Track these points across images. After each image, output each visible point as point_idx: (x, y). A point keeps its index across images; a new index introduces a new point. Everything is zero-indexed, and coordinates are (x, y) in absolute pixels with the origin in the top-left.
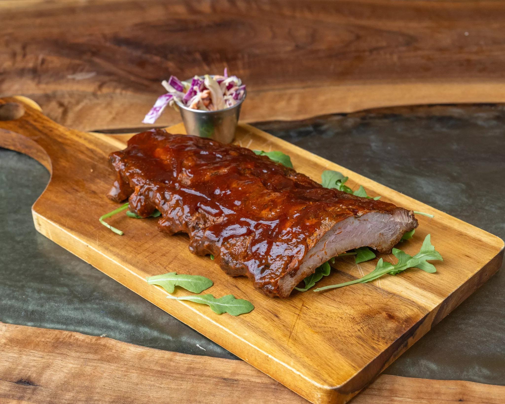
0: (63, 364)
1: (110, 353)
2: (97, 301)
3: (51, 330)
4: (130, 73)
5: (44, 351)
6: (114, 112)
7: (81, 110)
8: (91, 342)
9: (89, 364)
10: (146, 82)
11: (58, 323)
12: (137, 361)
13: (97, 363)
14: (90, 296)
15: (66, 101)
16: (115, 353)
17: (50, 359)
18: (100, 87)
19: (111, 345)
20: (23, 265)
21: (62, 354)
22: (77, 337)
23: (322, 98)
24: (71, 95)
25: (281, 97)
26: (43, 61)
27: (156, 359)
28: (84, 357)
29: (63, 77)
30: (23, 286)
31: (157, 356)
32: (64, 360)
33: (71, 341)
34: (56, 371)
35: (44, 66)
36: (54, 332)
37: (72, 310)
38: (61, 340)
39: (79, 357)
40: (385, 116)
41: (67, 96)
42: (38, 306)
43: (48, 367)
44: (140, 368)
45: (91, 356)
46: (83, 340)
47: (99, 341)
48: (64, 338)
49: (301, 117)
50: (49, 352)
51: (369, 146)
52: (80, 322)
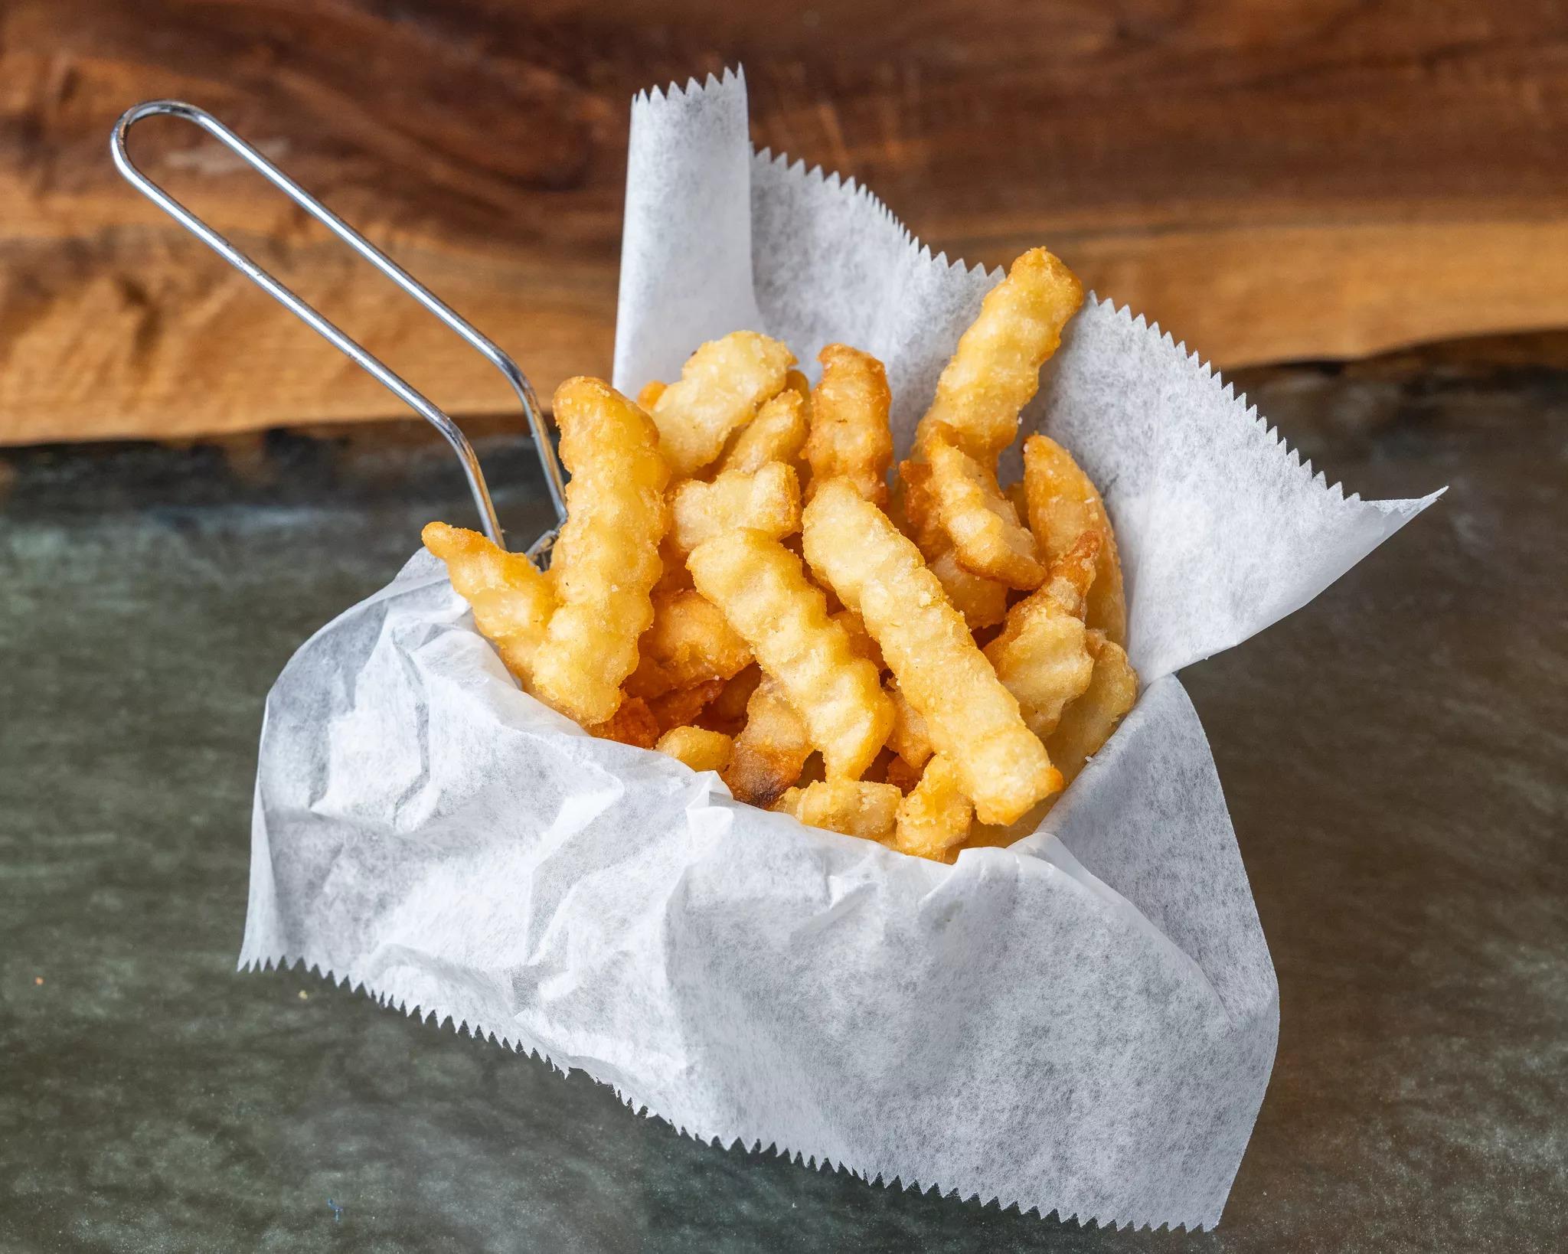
4: (432, 145)
7: (215, 325)
10: (497, 194)
15: (153, 277)
23: (1234, 284)
24: (174, 250)
26: (71, 84)
35: (75, 107)
40: (1503, 379)
41: (160, 251)
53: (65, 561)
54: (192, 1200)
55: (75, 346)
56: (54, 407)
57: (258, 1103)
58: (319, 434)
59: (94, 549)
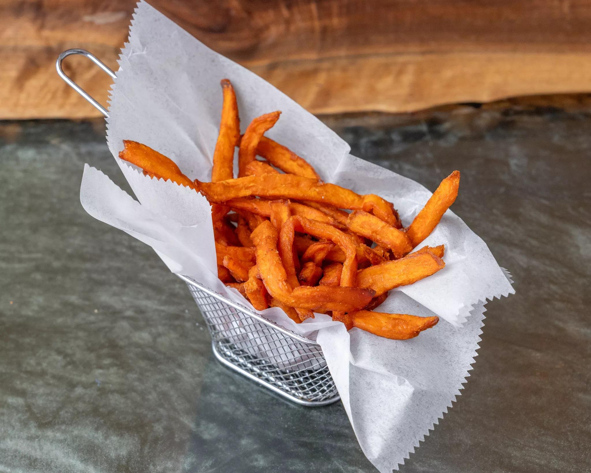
2: (63, 427)
7: (94, 78)
14: (54, 417)
15: (74, 62)
23: (448, 74)
25: (386, 68)
29: (77, 19)
40: (538, 111)
49: (412, 107)
51: (507, 165)
52: (33, 464)
53: (35, 160)
54: (54, 377)
55: (46, 85)
56: (36, 106)
57: (78, 346)
59: (45, 156)
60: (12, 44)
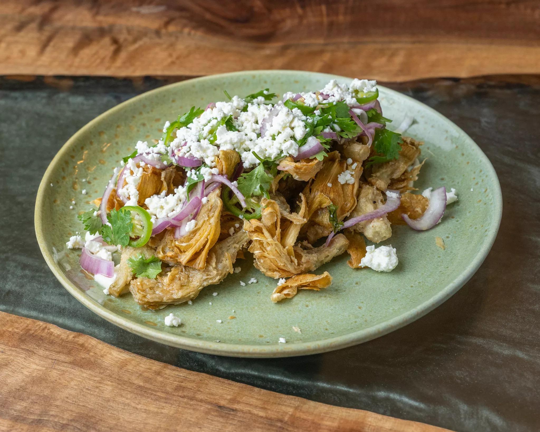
0: (25, 364)
1: (87, 356)
3: (23, 318)
4: (207, 10)
5: (7, 345)
6: (175, 55)
7: (136, 51)
8: (67, 339)
9: (57, 367)
10: (223, 23)
11: (35, 309)
12: (116, 369)
13: (66, 367)
15: (122, 37)
16: (93, 356)
17: (11, 355)
18: (167, 24)
19: (90, 346)
20: (16, 232)
21: (28, 350)
22: (52, 330)
23: (433, 57)
24: (129, 31)
25: (382, 52)
27: (140, 371)
28: (54, 358)
29: (126, 9)
30: (7, 259)
31: (143, 366)
32: (28, 358)
33: (43, 334)
34: (13, 372)
36: (26, 321)
37: (56, 296)
38: (31, 332)
39: (47, 357)
40: (509, 86)
41: (125, 31)
42: (17, 286)
43: (6, 365)
44: (118, 379)
45: (62, 357)
46: (58, 335)
47: (77, 339)
48: (36, 331)
50: (14, 346)
51: (479, 122)
52: (62, 311)
53: (82, 104)
55: (97, 53)
56: (87, 67)
58: (160, 78)
59: (91, 102)
60: (71, 24)
